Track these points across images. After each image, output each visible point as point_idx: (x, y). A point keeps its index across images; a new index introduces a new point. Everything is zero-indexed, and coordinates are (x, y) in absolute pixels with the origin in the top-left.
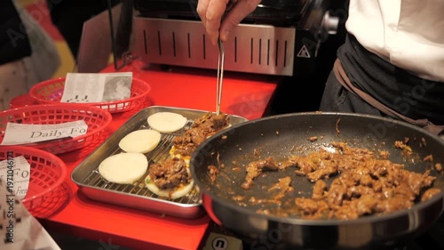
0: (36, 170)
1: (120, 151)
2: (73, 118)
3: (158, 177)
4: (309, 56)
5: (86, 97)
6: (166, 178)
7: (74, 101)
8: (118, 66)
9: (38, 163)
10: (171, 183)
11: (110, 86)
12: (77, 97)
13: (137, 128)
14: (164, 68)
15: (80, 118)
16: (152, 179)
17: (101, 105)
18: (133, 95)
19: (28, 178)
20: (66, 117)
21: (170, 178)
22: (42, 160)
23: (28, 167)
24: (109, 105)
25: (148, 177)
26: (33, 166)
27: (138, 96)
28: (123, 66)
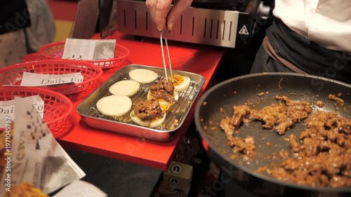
0: (48, 105)
1: (111, 94)
2: (73, 71)
3: (140, 112)
4: (248, 34)
5: (81, 57)
6: (147, 113)
7: (72, 59)
8: (103, 36)
9: (50, 100)
10: (150, 116)
11: (99, 50)
12: (73, 56)
13: (121, 79)
14: (138, 39)
15: (78, 71)
16: (136, 113)
17: (93, 62)
18: (115, 56)
19: (43, 110)
20: (68, 70)
21: (149, 113)
22: (53, 98)
23: (42, 103)
24: (99, 62)
25: (133, 112)
26: (46, 102)
27: (120, 57)
28: (107, 36)
